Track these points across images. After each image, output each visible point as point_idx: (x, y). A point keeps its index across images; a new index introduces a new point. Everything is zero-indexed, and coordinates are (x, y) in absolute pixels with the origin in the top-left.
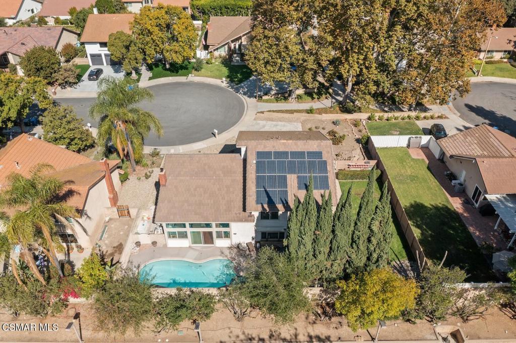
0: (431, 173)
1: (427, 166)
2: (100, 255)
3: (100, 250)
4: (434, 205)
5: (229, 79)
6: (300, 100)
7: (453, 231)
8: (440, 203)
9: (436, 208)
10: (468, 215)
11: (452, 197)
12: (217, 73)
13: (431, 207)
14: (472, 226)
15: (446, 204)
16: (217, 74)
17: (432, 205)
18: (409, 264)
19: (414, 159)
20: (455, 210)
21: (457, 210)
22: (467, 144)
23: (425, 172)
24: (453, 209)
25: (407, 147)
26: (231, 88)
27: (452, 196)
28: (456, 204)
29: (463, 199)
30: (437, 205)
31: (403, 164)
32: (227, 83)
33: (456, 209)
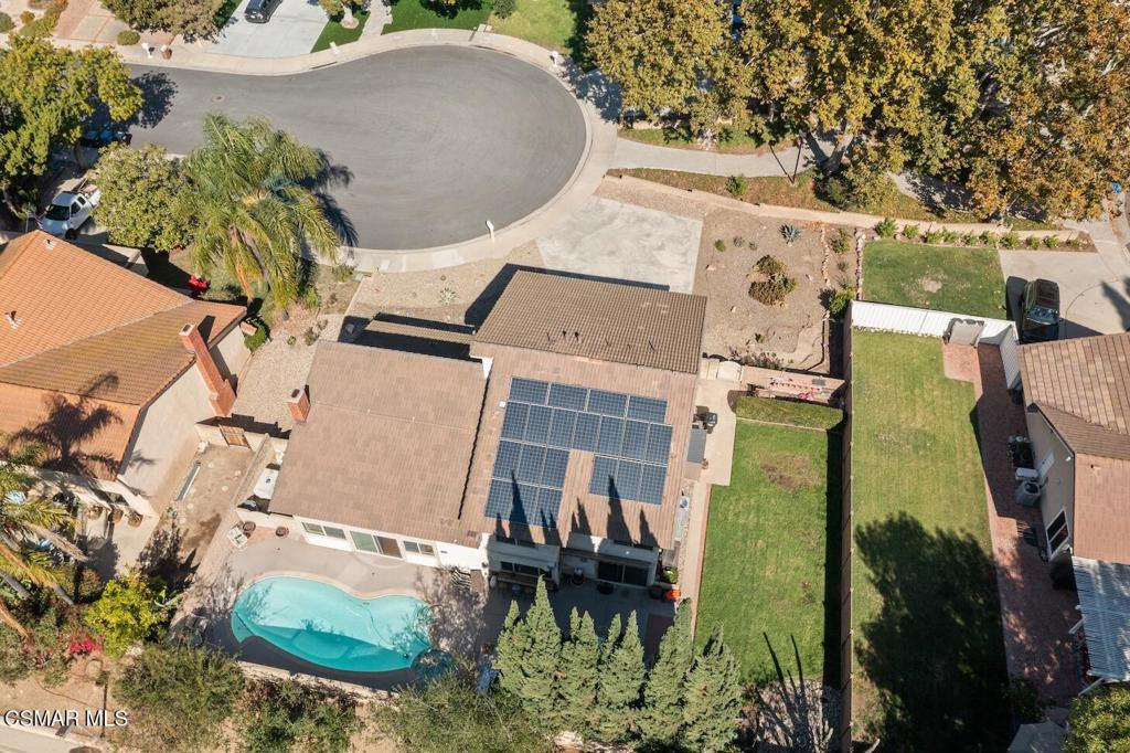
0: (977, 431)
1: (972, 407)
2: (172, 539)
3: (174, 526)
4: (945, 531)
5: (570, 51)
6: (724, 145)
7: (962, 619)
8: (962, 530)
9: (948, 542)
10: (1020, 578)
11: (999, 515)
12: (547, 28)
13: (935, 535)
14: (1016, 611)
15: (976, 534)
16: (547, 32)
17: (940, 532)
18: (819, 693)
19: (947, 380)
20: (992, 556)
21: (998, 556)
22: (1086, 380)
23: (961, 428)
24: (988, 553)
25: (944, 338)
26: (570, 82)
27: (1001, 512)
28: (1002, 538)
29: (1025, 527)
30: (952, 532)
31: (912, 392)
32: (564, 65)
33: (996, 551)
